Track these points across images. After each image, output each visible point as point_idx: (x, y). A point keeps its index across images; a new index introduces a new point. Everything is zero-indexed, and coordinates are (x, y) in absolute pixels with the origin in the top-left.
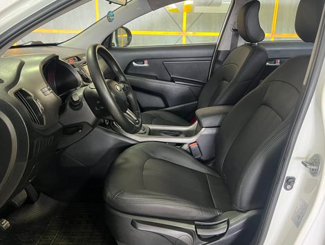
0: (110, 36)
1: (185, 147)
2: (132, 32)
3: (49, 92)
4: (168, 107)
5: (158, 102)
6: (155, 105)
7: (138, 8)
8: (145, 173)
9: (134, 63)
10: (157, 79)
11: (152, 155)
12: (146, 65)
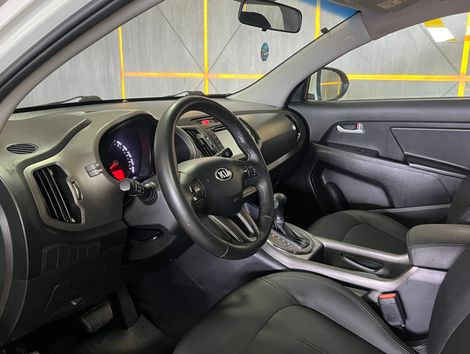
0: (305, 83)
1: (374, 297)
2: (350, 77)
3: (96, 172)
4: (393, 207)
5: (375, 195)
6: (370, 200)
7: (348, 37)
8: (264, 334)
9: (338, 127)
10: (378, 156)
11: (300, 298)
12: (360, 130)
